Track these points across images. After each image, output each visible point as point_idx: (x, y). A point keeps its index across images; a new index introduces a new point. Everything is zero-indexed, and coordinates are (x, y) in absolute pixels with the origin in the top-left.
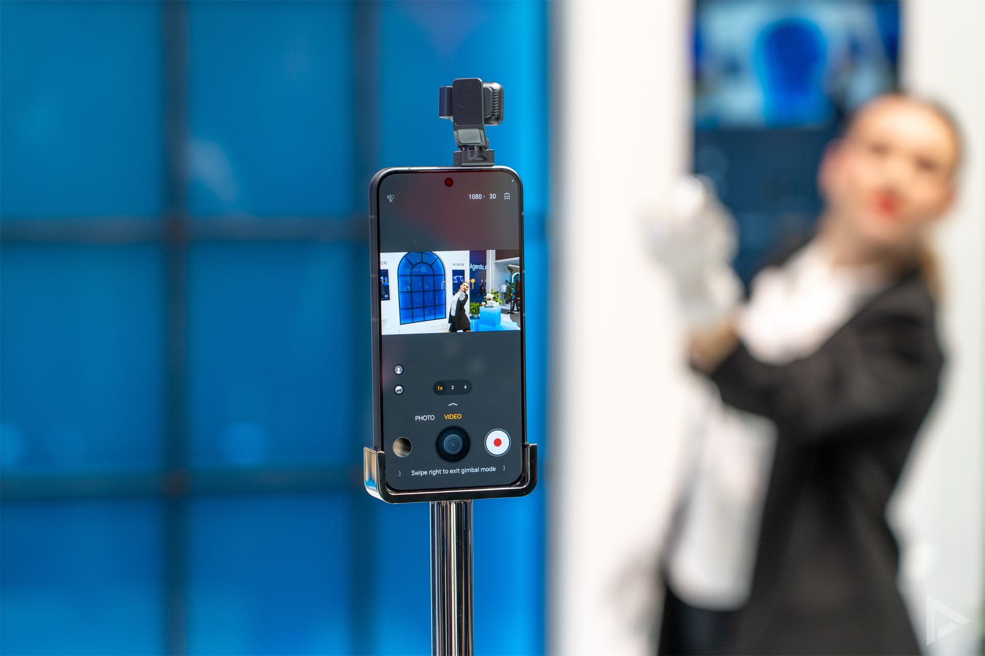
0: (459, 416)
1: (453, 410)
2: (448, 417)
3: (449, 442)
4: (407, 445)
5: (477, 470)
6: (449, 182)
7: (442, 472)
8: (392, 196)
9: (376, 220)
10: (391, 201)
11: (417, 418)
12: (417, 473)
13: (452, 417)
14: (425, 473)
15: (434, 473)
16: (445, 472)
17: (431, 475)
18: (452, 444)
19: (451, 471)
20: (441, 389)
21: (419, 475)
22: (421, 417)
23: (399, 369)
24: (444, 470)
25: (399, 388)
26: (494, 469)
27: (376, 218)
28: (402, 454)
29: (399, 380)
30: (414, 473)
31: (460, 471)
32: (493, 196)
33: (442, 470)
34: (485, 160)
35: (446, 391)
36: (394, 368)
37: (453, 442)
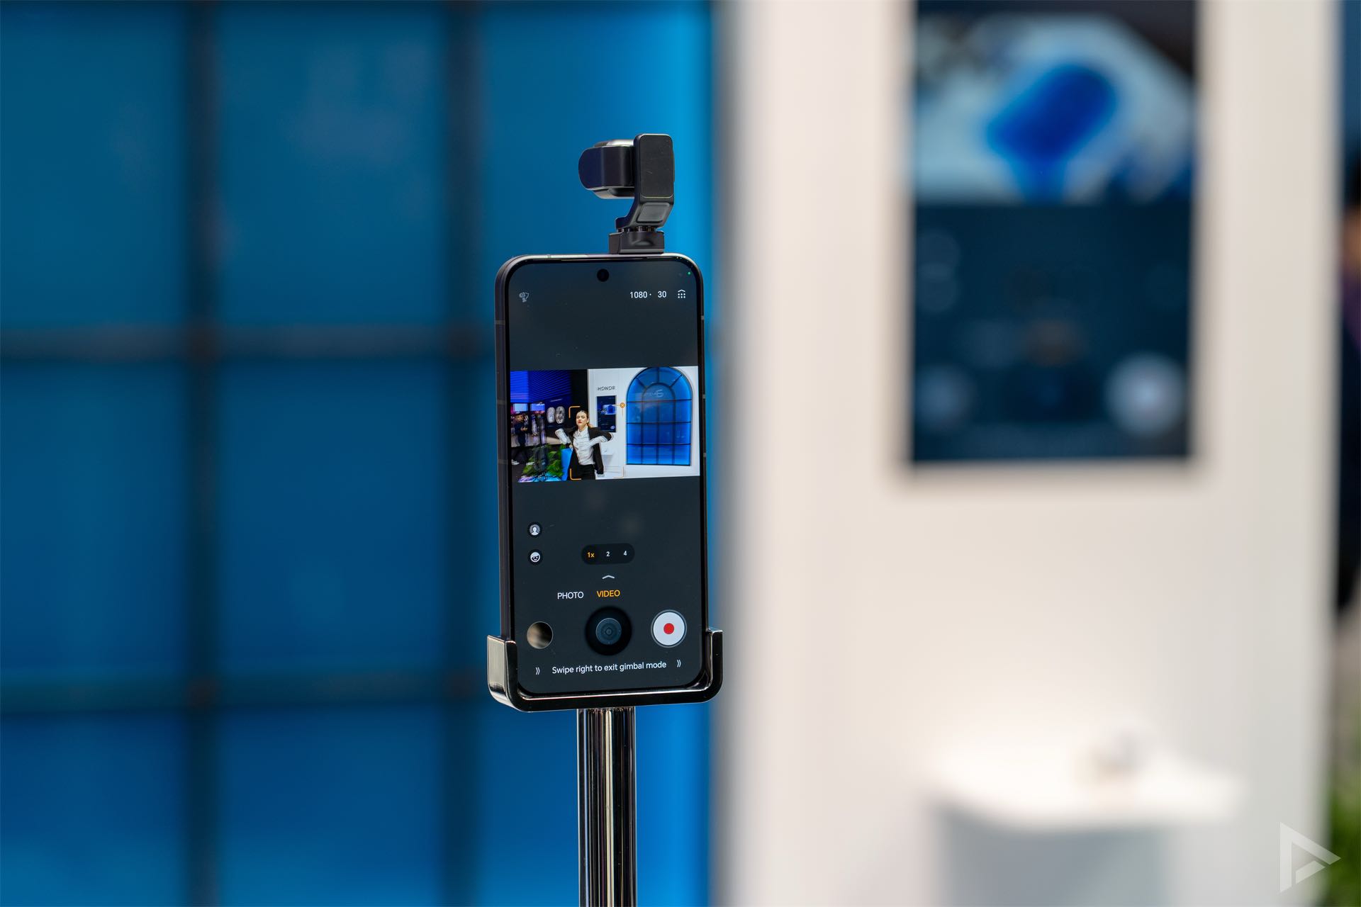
0: (617, 593)
1: (608, 585)
2: (602, 594)
3: (603, 628)
4: (545, 633)
5: (641, 666)
6: (603, 276)
7: (593, 669)
8: (526, 295)
9: (505, 327)
10: (524, 300)
11: (560, 595)
12: (560, 671)
13: (607, 594)
14: (571, 670)
15: (583, 670)
16: (598, 668)
17: (579, 673)
18: (607, 632)
19: (606, 668)
20: (593, 555)
21: (563, 673)
22: (565, 594)
23: (535, 529)
24: (596, 667)
25: (535, 554)
26: (664, 665)
27: (504, 324)
28: (539, 645)
29: (535, 544)
30: (556, 670)
31: (618, 667)
32: (662, 294)
33: (594, 667)
34: (652, 245)
35: (600, 559)
36: (529, 528)
37: (609, 628)
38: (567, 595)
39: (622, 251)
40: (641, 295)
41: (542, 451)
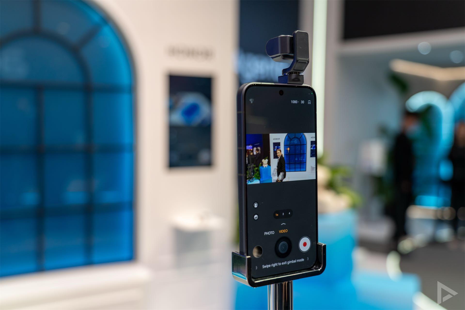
0: (286, 231)
1: (283, 228)
2: (281, 231)
3: (281, 246)
4: (260, 250)
5: (295, 261)
6: (281, 93)
7: (278, 264)
8: (252, 100)
9: (244, 114)
10: (252, 102)
11: (266, 233)
12: (265, 267)
13: (283, 231)
14: (270, 266)
15: (274, 265)
16: (280, 264)
17: (273, 267)
18: (283, 248)
19: (283, 264)
20: (278, 215)
21: (267, 268)
22: (267, 233)
23: (256, 205)
24: (279, 263)
25: (256, 216)
26: (303, 260)
27: (244, 113)
28: (258, 256)
29: (256, 211)
30: (264, 267)
31: (287, 263)
32: (303, 102)
33: (278, 263)
34: (299, 80)
35: (280, 216)
36: (253, 204)
37: (284, 246)
38: (268, 233)
39: (289, 82)
40: (295, 102)
41: (252, 168)
